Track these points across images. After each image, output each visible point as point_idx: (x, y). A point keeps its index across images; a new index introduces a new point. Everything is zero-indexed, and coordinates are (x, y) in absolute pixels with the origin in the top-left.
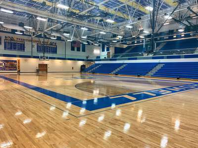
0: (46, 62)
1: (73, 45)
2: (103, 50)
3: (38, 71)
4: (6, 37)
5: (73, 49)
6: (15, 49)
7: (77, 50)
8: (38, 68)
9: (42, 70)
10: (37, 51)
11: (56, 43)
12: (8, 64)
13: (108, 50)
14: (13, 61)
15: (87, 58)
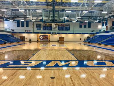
0: (63, 35)
1: (81, 24)
2: (103, 25)
3: (58, 41)
4: (43, 24)
5: (81, 26)
6: (47, 29)
7: (84, 27)
8: (59, 39)
9: (61, 40)
10: (59, 30)
11: (69, 24)
12: (44, 37)
13: (106, 24)
14: (46, 36)
15: (92, 31)
